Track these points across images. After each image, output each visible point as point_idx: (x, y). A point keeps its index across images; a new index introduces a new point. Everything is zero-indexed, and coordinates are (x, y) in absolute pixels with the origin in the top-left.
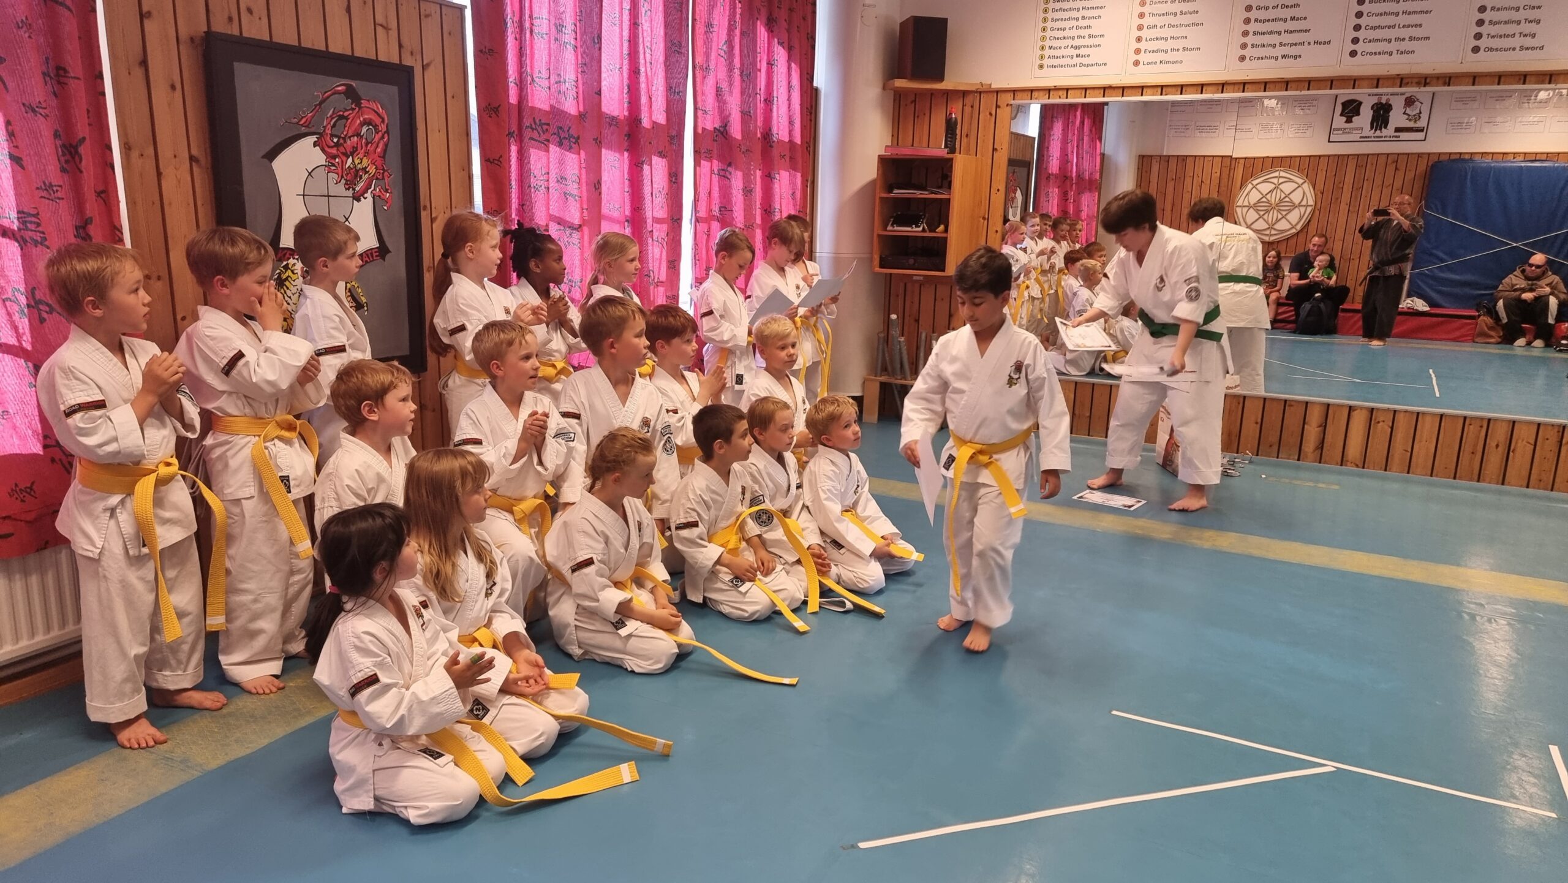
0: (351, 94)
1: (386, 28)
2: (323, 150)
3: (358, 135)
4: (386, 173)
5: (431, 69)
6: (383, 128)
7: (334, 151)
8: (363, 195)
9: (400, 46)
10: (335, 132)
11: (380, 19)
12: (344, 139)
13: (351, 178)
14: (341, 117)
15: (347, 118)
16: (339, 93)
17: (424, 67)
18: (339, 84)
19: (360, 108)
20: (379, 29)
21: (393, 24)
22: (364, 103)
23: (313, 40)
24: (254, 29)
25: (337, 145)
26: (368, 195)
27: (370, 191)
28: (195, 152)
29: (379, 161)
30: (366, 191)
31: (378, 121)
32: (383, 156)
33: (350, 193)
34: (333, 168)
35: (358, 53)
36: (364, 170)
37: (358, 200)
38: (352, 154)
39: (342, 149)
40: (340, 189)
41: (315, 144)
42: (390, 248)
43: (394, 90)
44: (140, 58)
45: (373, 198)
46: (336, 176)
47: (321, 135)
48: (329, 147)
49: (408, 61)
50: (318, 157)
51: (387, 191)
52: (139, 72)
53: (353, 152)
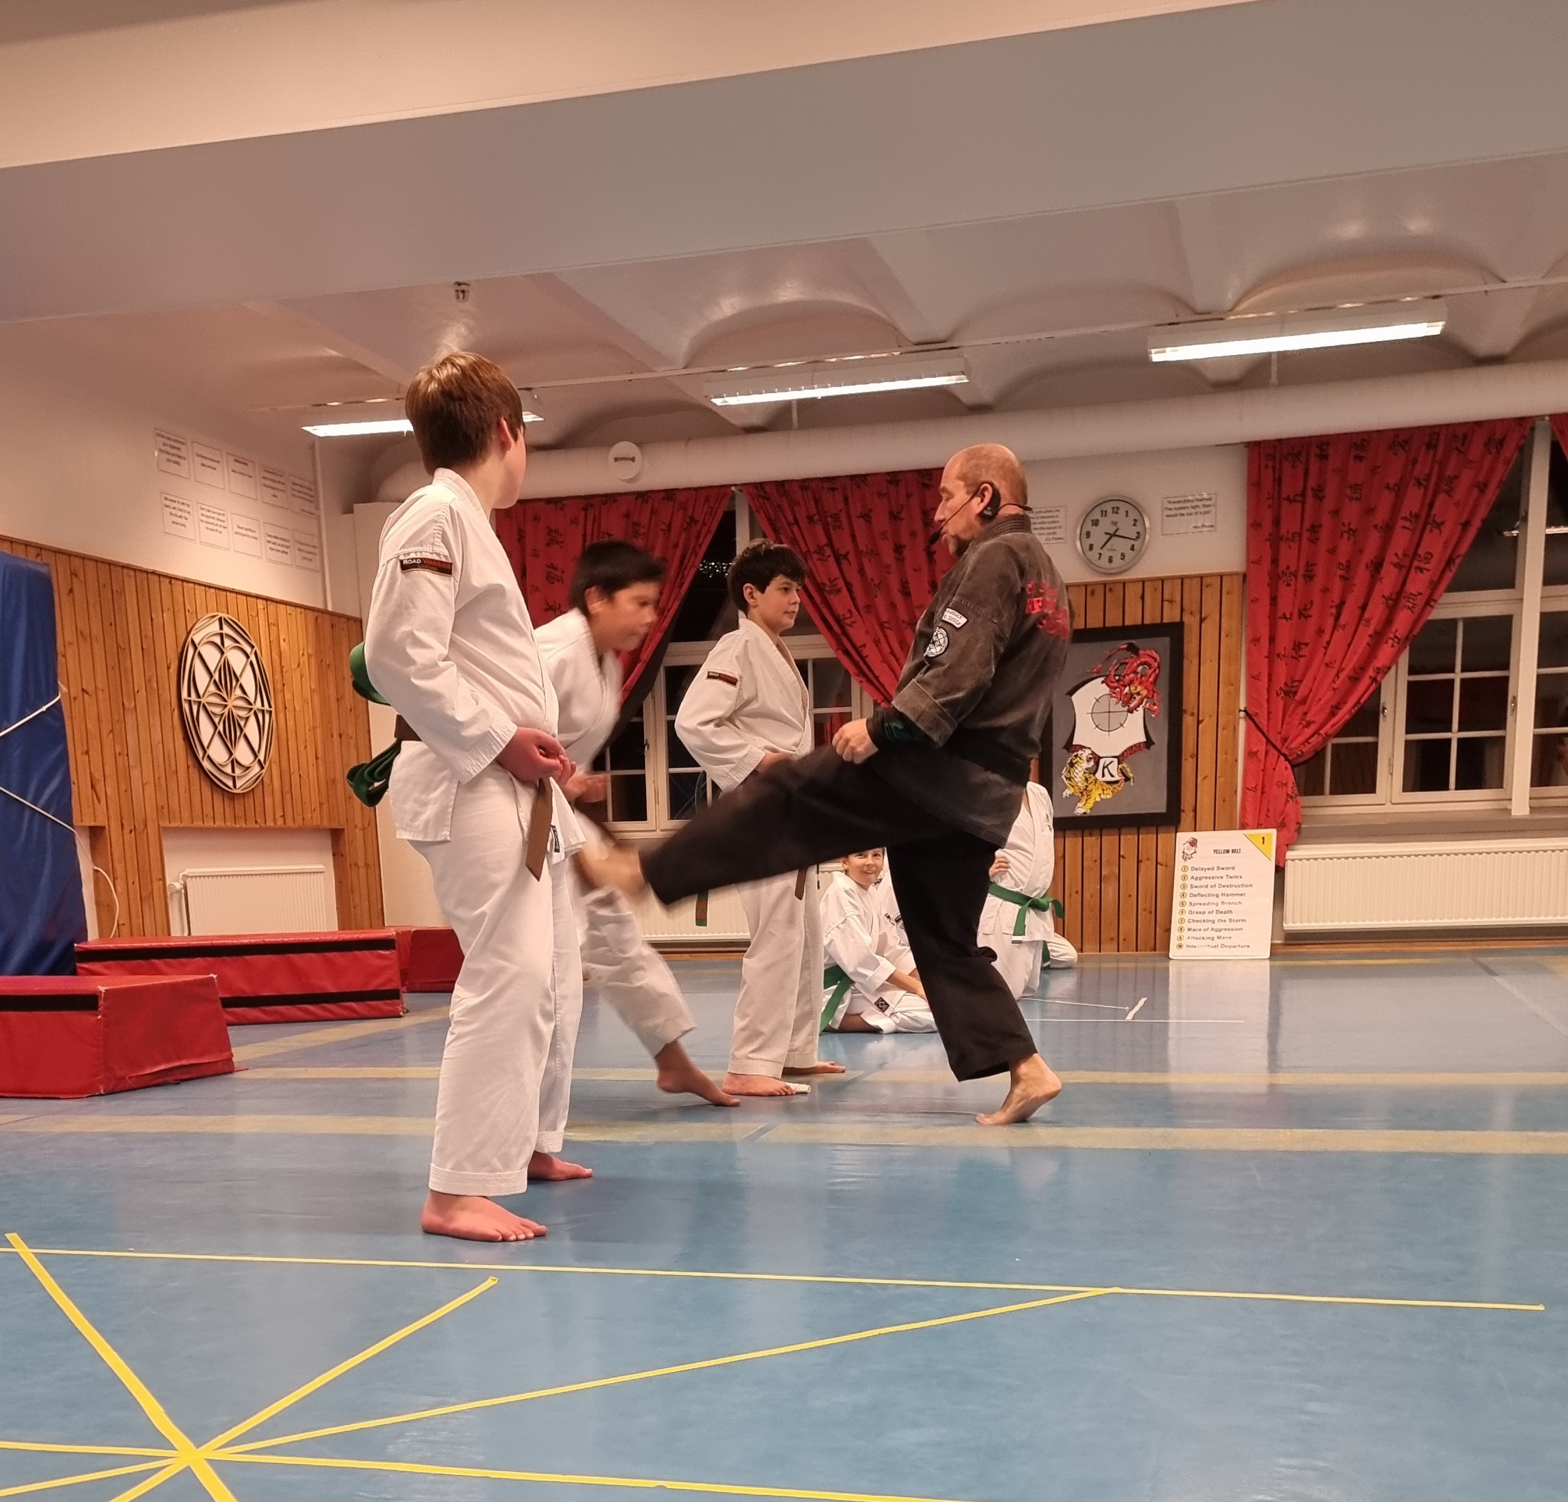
2: (1108, 685)
4: (1155, 694)
6: (1156, 665)
7: (1116, 685)
8: (1135, 709)
10: (1118, 673)
12: (1124, 677)
14: (1122, 664)
15: (1127, 663)
16: (1123, 649)
18: (1123, 645)
19: (1137, 654)
22: (1141, 652)
25: (1118, 681)
26: (1141, 709)
27: (1141, 706)
30: (1138, 706)
33: (1126, 708)
34: (1114, 695)
37: (1132, 712)
38: (1129, 685)
39: (1121, 683)
40: (1119, 707)
41: (1103, 682)
42: (1155, 741)
45: (1144, 710)
46: (1115, 700)
48: (1112, 682)
50: (1106, 690)
51: (1155, 705)
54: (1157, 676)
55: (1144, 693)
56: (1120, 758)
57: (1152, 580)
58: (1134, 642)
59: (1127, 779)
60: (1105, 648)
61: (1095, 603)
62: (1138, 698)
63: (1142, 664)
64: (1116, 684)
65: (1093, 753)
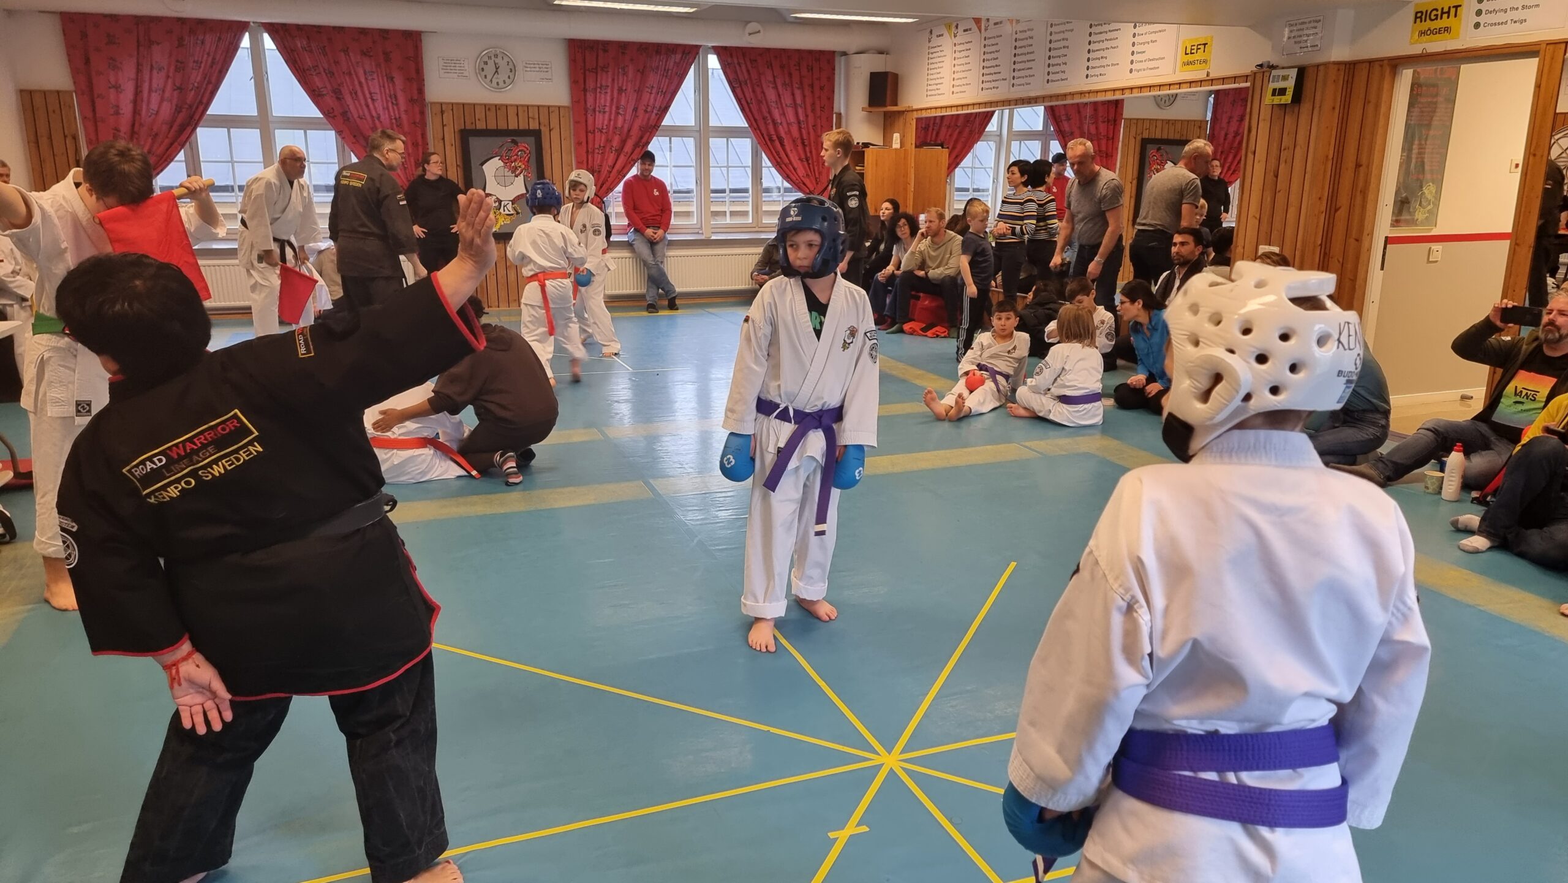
0: (513, 141)
1: (533, 119)
3: (517, 155)
5: (554, 130)
6: (528, 152)
9: (539, 124)
11: (531, 115)
13: (514, 170)
17: (550, 131)
20: (530, 120)
21: (537, 116)
23: (502, 125)
24: (481, 126)
26: (522, 175)
28: (458, 163)
29: (526, 164)
31: (525, 150)
32: (528, 161)
35: (521, 128)
36: (520, 167)
43: (532, 140)
44: (442, 137)
47: (501, 156)
49: (542, 128)
50: (501, 164)
52: (442, 141)
53: (515, 160)
54: (529, 158)
55: (523, 166)
56: (513, 202)
57: (523, 106)
58: (515, 138)
59: (518, 213)
60: (499, 141)
61: (491, 115)
62: (520, 169)
63: (520, 151)
64: (507, 161)
65: (497, 198)
